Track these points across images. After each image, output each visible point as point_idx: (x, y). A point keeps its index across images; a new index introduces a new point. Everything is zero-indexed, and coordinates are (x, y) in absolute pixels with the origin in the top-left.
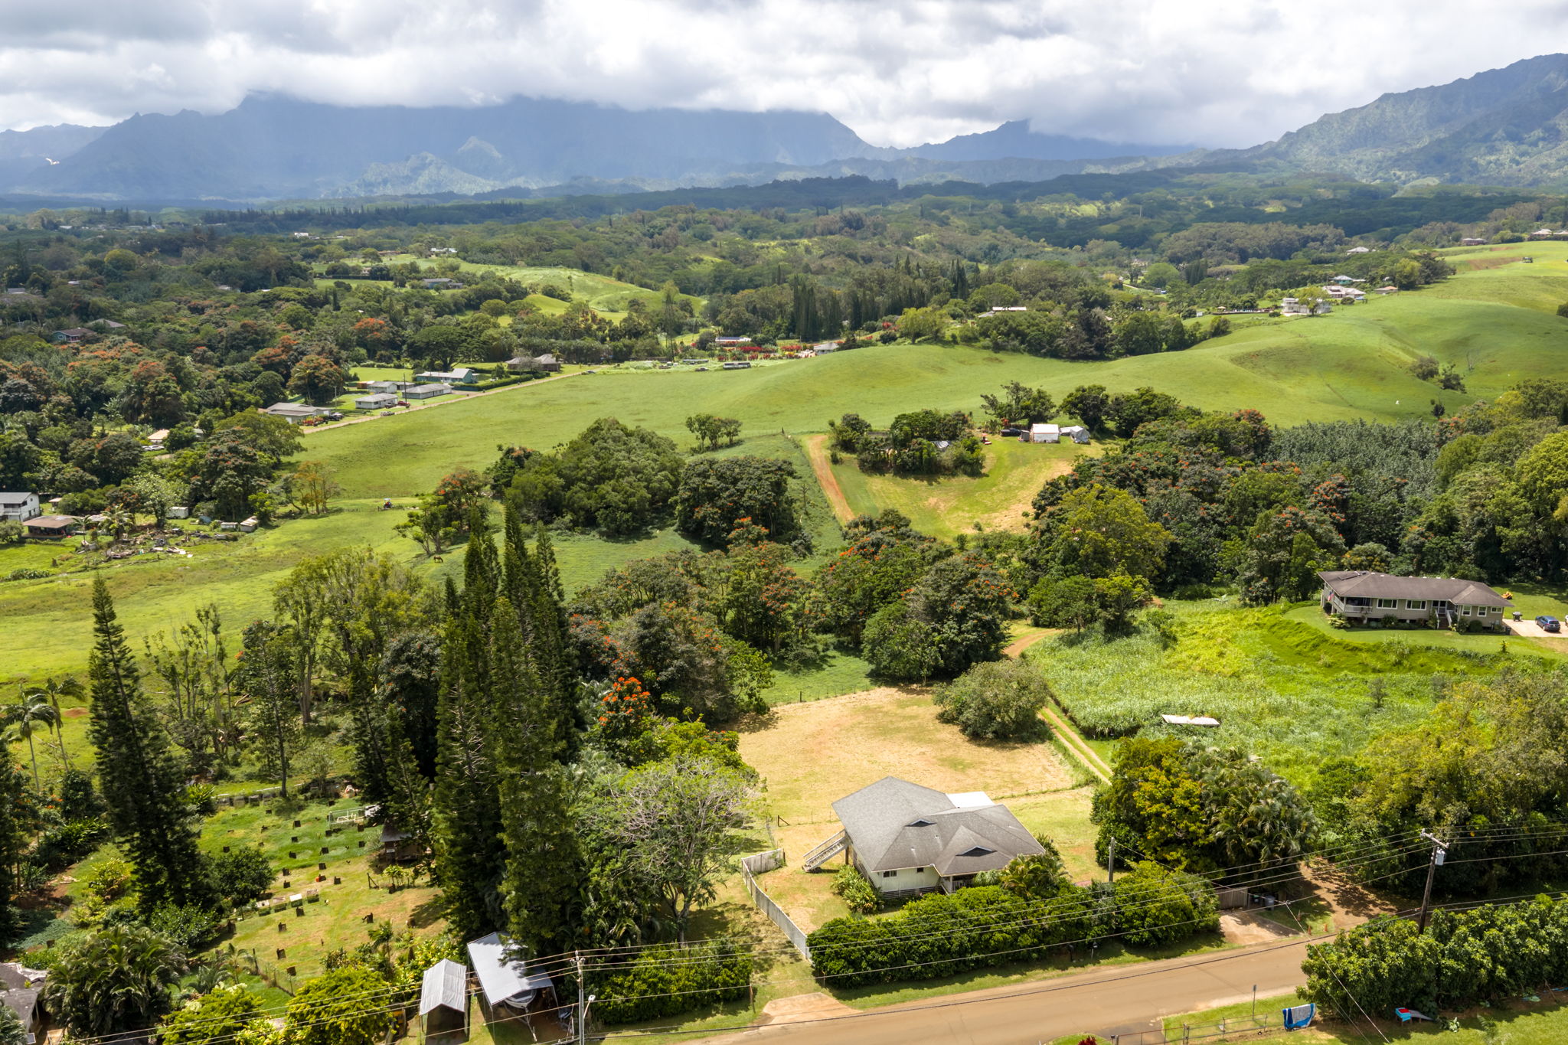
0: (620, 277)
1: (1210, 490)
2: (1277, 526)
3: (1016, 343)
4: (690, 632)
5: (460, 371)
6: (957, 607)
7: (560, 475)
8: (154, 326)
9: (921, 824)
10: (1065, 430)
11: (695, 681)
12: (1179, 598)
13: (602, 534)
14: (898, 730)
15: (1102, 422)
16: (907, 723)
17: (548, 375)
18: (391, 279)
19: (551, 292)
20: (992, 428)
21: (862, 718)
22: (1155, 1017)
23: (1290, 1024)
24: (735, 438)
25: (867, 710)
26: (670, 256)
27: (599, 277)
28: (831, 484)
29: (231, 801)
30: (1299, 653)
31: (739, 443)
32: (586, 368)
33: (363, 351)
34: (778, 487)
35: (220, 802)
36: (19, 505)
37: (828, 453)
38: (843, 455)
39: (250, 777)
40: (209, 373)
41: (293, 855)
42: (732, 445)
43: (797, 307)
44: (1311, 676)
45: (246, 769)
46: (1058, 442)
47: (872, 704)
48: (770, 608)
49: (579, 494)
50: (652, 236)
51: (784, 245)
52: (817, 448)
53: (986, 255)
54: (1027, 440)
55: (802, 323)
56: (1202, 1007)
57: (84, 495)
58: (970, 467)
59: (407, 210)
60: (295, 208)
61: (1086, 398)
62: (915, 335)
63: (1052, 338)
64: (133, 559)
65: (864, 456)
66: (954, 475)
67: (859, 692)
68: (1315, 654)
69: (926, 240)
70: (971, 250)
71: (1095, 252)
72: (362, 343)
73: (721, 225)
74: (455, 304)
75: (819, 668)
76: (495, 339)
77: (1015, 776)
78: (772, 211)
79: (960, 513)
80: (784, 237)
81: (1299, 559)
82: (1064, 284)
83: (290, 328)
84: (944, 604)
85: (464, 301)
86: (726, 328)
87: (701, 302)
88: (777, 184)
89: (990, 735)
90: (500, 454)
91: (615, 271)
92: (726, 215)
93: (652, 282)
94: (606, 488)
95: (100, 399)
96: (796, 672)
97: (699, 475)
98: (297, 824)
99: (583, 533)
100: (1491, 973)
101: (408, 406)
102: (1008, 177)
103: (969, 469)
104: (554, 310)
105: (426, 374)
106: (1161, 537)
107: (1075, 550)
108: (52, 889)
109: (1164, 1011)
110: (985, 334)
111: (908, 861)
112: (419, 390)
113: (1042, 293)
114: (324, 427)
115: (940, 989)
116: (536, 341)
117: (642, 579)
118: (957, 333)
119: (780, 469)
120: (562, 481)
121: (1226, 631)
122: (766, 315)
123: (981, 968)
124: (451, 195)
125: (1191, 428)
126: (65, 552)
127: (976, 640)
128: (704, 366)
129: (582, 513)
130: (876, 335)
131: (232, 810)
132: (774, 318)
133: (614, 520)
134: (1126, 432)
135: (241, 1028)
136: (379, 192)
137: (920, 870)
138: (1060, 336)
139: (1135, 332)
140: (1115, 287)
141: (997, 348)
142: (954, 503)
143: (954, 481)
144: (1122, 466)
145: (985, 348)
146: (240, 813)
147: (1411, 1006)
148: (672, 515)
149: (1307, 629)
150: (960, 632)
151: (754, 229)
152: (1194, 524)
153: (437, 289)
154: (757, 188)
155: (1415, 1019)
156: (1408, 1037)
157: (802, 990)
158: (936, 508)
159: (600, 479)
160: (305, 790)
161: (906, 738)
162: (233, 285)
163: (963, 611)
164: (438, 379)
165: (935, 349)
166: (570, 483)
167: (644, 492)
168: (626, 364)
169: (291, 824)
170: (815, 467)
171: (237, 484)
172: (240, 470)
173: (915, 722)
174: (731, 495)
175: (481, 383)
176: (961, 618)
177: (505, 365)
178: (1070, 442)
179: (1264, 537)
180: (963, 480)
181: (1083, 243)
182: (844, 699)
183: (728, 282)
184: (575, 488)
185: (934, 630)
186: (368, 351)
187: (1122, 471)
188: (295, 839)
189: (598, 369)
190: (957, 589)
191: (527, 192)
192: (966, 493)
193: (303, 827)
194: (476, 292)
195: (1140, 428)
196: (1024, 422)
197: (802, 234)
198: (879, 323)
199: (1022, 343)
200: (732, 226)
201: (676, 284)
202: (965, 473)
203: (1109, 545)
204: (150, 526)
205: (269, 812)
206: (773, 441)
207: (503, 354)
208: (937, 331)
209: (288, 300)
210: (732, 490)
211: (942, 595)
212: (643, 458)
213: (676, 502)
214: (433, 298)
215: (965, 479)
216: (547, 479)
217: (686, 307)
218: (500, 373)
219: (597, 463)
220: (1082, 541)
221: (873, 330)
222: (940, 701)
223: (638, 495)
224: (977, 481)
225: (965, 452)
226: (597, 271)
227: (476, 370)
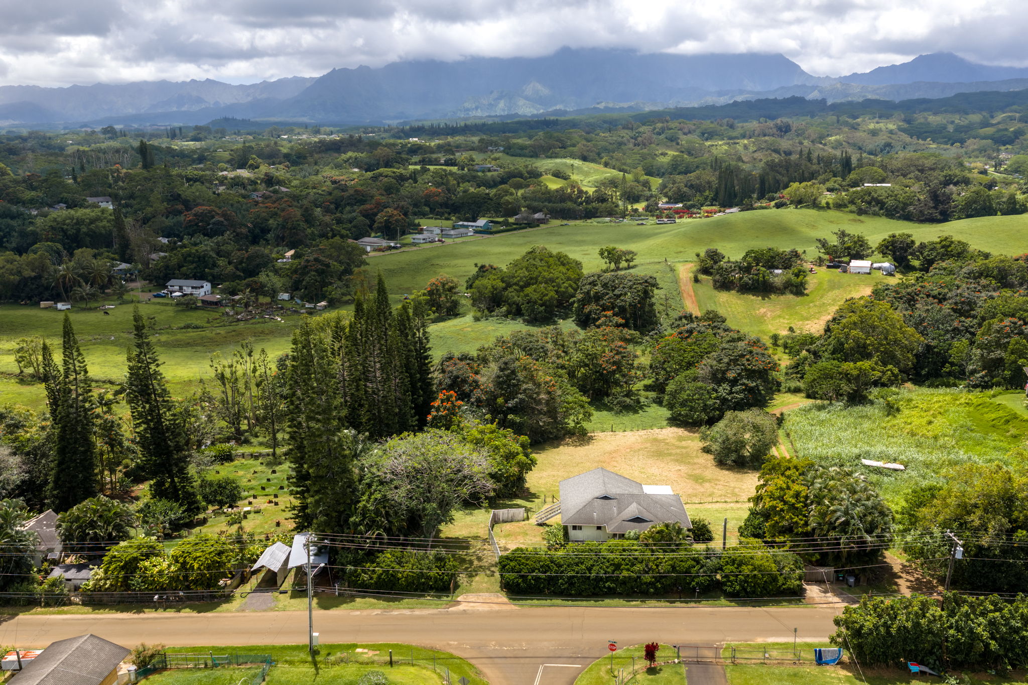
0: (606, 165)
1: (967, 308)
2: (998, 332)
3: (877, 209)
4: (533, 376)
5: (482, 222)
6: (731, 375)
7: (503, 281)
8: (308, 191)
9: (606, 498)
10: (875, 265)
11: (534, 409)
12: (929, 387)
13: (524, 321)
14: (670, 454)
15: (908, 260)
16: (678, 451)
17: (538, 226)
18: (456, 165)
19: (557, 175)
20: (820, 262)
21: (648, 445)
22: (721, 641)
23: (820, 659)
24: (631, 264)
25: (656, 441)
26: (645, 151)
27: (592, 165)
28: (690, 296)
29: (243, 456)
30: (993, 426)
31: (633, 267)
32: (565, 222)
33: (427, 209)
34: (646, 294)
35: (237, 455)
36: (199, 288)
37: (692, 275)
38: (702, 277)
39: (261, 444)
40: (327, 219)
41: (263, 488)
42: (629, 268)
43: (720, 184)
44: (997, 443)
45: (261, 439)
46: (869, 274)
47: (660, 437)
48: (604, 369)
49: (512, 294)
50: (636, 139)
51: (728, 144)
52: (685, 271)
53: (882, 151)
54: (845, 271)
55: (721, 195)
56: (760, 640)
57: (234, 284)
58: (797, 289)
59: (484, 125)
60: (416, 124)
61: (896, 242)
62: (799, 202)
63: (906, 205)
64: (252, 321)
65: (718, 277)
66: (783, 293)
67: (655, 429)
68: (1005, 427)
69: (836, 141)
70: (871, 147)
71: (971, 148)
72: (427, 204)
73: (686, 130)
74: (494, 181)
75: (636, 412)
76: (510, 203)
77: (736, 490)
78: (725, 121)
79: (782, 320)
80: (730, 138)
81: (1013, 357)
82: (931, 169)
83: (384, 193)
84: (724, 372)
85: (499, 179)
86: (670, 198)
87: (656, 182)
88: (736, 104)
89: (729, 462)
90: (477, 269)
91: (603, 160)
92: (690, 125)
93: (628, 168)
94: (529, 290)
95: (265, 230)
96: (619, 413)
97: (590, 284)
98: (274, 472)
99: (512, 319)
100: (987, 645)
101: (443, 242)
102: (917, 96)
103: (794, 289)
104: (554, 185)
105: (461, 223)
106: (916, 339)
107: (842, 344)
108: (132, 491)
109: (730, 639)
110: (852, 202)
111: (590, 521)
112: (452, 232)
113: (912, 175)
114: (389, 252)
115: (579, 603)
116: (535, 204)
117: (519, 342)
118: (831, 201)
119: (646, 282)
120: (504, 285)
121: (940, 407)
122: (697, 188)
123: (611, 593)
124: (517, 115)
125: (975, 266)
126: (216, 315)
127: (742, 399)
128: (644, 222)
129: (514, 306)
130: (773, 203)
131: (243, 461)
132: (704, 191)
133: (533, 311)
134: (926, 267)
135: (143, 560)
136: (473, 114)
137: (599, 528)
138: (911, 204)
139: (975, 202)
140: (981, 173)
141: (861, 212)
142: (778, 313)
143: (782, 298)
144: (909, 290)
145: (852, 212)
146: (245, 462)
147: (921, 663)
148: (571, 310)
149: (1005, 408)
150: (731, 393)
151: (709, 133)
152: (947, 331)
153: (483, 172)
154: (721, 106)
155: (923, 673)
156: (908, 682)
157: (488, 590)
158: (765, 315)
159: (527, 285)
160: (285, 454)
161: (672, 460)
162: (360, 168)
163: (735, 378)
164: (467, 227)
165: (813, 212)
166: (509, 285)
167: (552, 294)
168: (593, 220)
169: (270, 471)
170: (681, 284)
171: (316, 281)
172: (321, 273)
173: (684, 451)
174: (610, 298)
175: (494, 229)
176: (734, 382)
177: (511, 220)
178: (879, 274)
179: (985, 339)
180: (790, 297)
181: (962, 142)
182: (642, 433)
183: (682, 168)
184: (510, 290)
185: (714, 389)
186: (431, 209)
187: (909, 294)
188: (269, 480)
189: (572, 223)
190: (735, 361)
191: (565, 113)
192: (789, 306)
193: (277, 474)
194: (506, 173)
195: (935, 265)
196: (846, 259)
197: (744, 136)
198: (777, 195)
199: (881, 209)
200: (694, 131)
201: (644, 170)
202: (792, 292)
203: (868, 342)
204: (267, 304)
205: (262, 463)
206: (657, 266)
207: (514, 212)
208: (815, 199)
209: (386, 176)
210: (611, 294)
211: (723, 366)
212: (558, 272)
213: (574, 302)
214: (479, 177)
215: (791, 296)
216: (494, 283)
217: (646, 184)
218: (506, 223)
219: (527, 274)
220: (847, 336)
221: (772, 199)
222: (704, 438)
223: (549, 296)
224: (800, 299)
225: (793, 278)
226: (593, 161)
227: (492, 222)
